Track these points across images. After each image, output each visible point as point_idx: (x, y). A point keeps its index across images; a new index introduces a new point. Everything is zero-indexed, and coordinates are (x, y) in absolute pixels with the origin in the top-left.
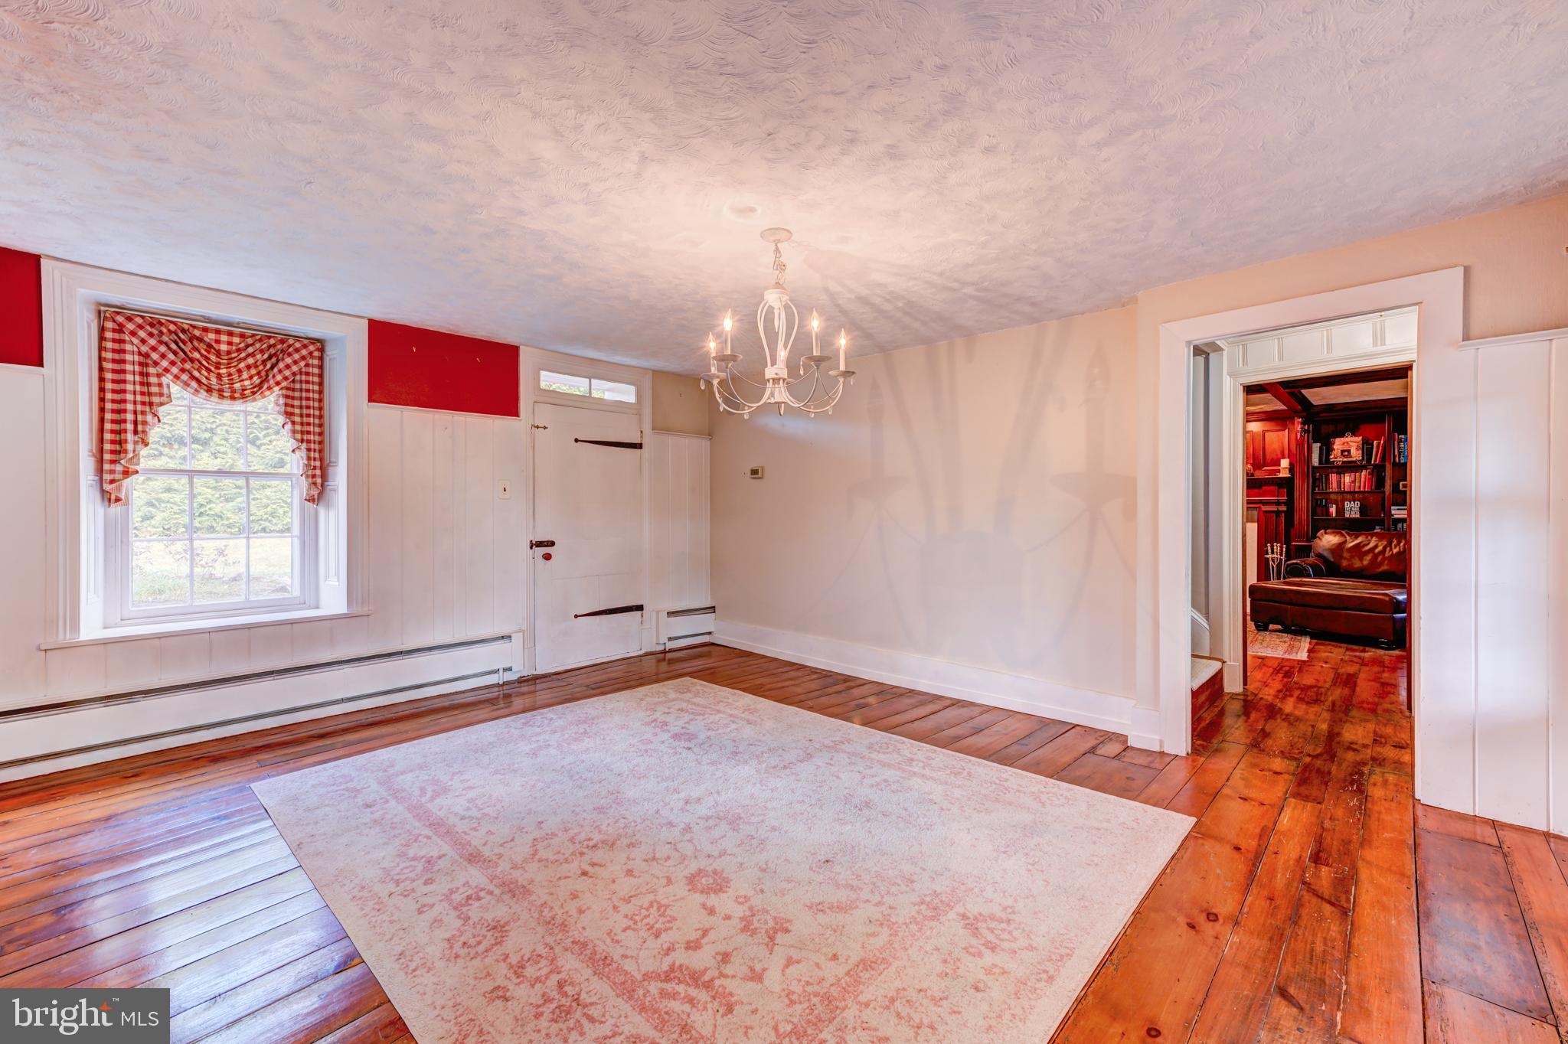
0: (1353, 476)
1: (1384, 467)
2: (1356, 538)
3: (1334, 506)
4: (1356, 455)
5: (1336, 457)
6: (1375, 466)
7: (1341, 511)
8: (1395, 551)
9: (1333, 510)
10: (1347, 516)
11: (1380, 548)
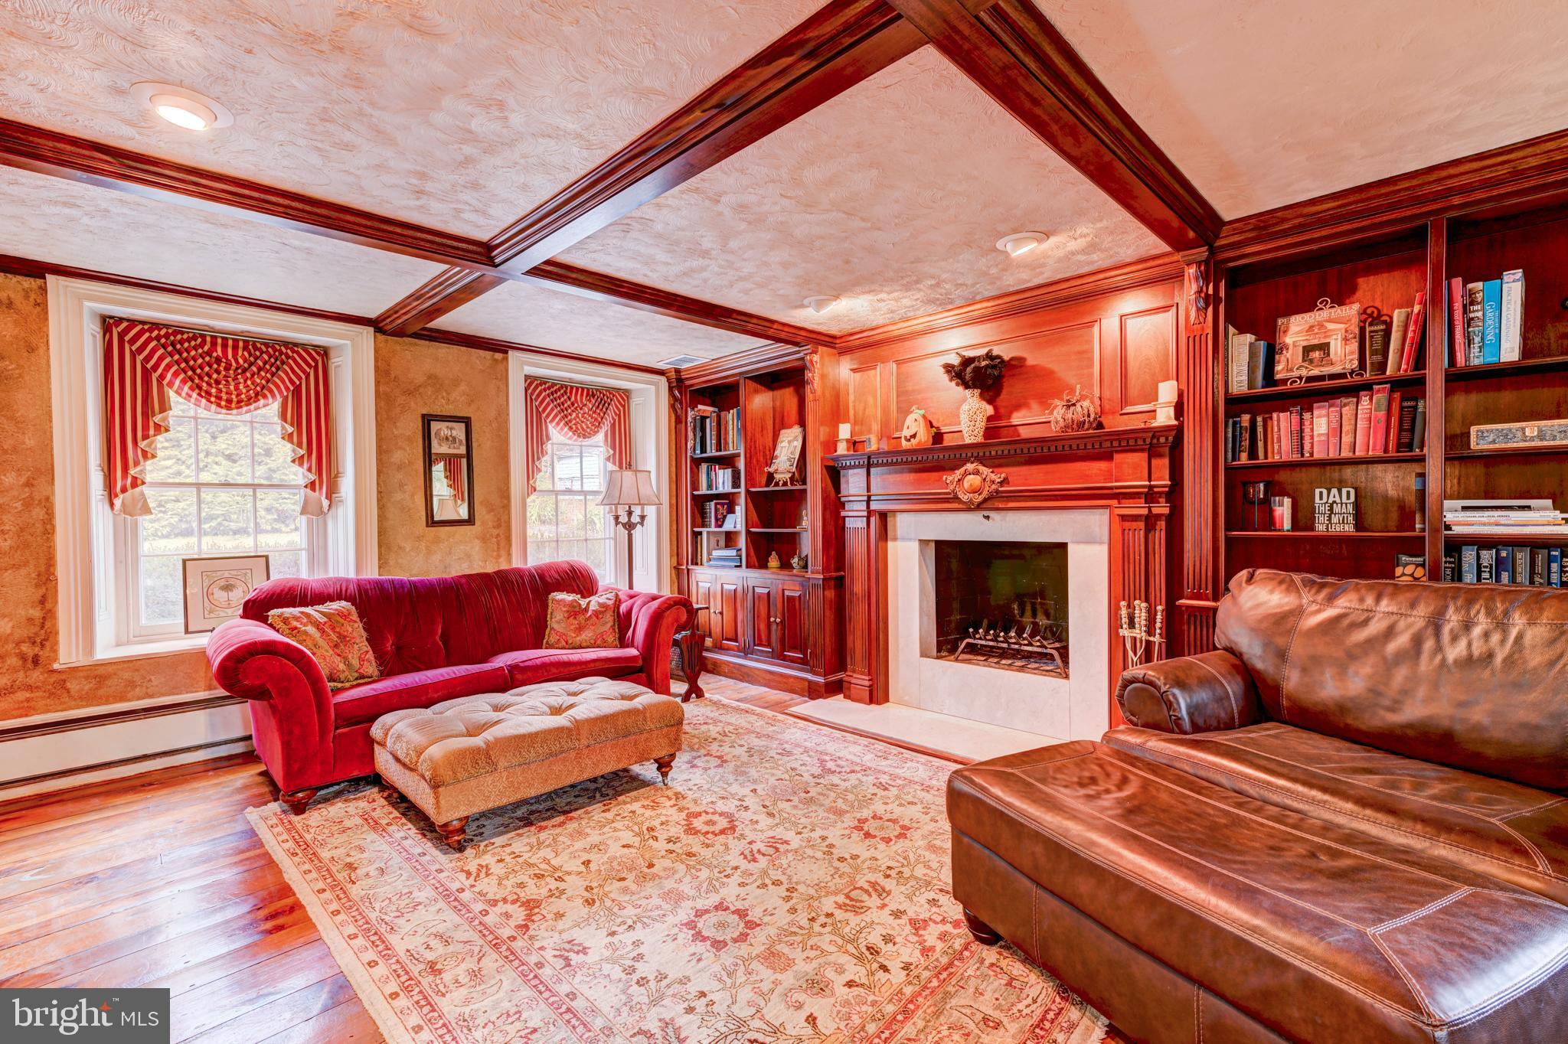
0: (1334, 418)
1: (1421, 382)
2: (1331, 599)
3: (1287, 501)
4: (1343, 355)
5: (1290, 366)
6: (1396, 384)
7: (1303, 517)
8: (1455, 652)
9: (1283, 510)
10: (1320, 528)
11: (1402, 640)
